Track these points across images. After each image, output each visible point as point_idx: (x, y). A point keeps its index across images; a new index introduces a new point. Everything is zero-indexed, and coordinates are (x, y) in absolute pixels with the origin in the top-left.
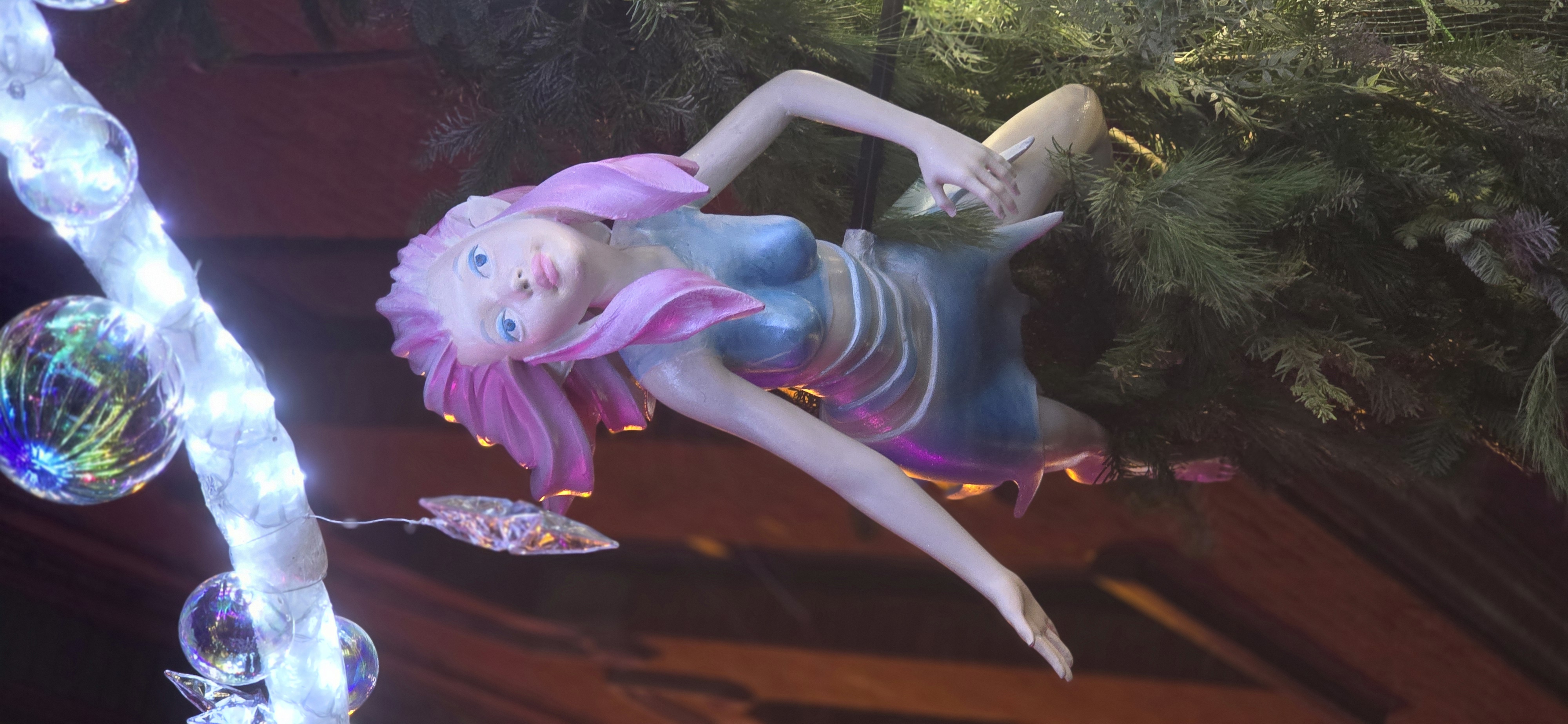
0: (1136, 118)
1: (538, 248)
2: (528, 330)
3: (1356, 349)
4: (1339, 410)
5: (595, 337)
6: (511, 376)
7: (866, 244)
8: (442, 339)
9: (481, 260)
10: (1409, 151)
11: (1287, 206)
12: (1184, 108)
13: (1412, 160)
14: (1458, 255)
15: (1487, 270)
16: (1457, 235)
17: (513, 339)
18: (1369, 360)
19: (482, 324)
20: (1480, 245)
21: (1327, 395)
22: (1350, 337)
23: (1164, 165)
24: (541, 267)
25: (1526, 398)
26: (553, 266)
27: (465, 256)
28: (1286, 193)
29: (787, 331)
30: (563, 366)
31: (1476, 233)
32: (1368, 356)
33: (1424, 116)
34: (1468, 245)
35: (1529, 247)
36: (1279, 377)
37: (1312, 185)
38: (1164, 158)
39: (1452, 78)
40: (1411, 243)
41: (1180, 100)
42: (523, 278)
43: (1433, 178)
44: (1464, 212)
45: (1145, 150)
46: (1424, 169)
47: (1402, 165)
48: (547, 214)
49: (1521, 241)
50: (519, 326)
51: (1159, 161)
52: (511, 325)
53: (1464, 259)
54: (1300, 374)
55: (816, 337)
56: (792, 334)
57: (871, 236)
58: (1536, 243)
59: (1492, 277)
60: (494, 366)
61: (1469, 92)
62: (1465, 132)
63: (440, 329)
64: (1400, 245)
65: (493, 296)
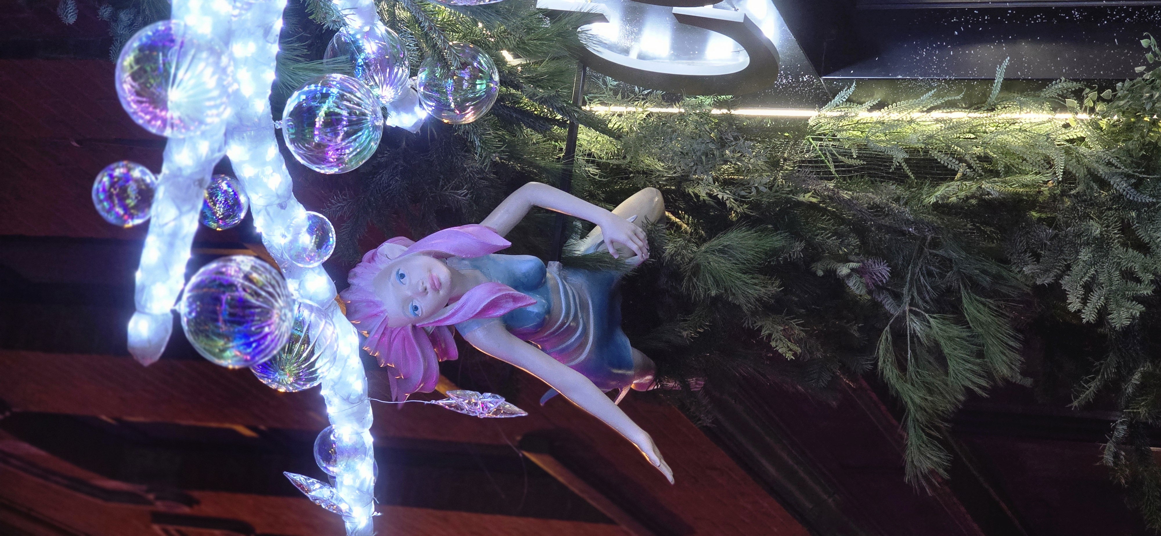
0: (677, 204)
1: (430, 271)
2: (424, 310)
3: (797, 324)
4: (795, 354)
5: (453, 315)
6: (410, 333)
7: (559, 268)
8: (382, 315)
9: (402, 276)
10: (819, 229)
11: (766, 254)
12: (707, 202)
13: (822, 234)
14: (843, 280)
15: (858, 288)
16: (844, 270)
17: (416, 315)
18: (802, 330)
19: (403, 307)
20: (854, 275)
21: (788, 347)
22: (794, 318)
23: (688, 228)
24: (433, 280)
25: (879, 349)
26: (439, 280)
27: (394, 273)
28: (765, 248)
29: (537, 313)
30: (430, 329)
31: (852, 270)
32: (802, 328)
33: (824, 211)
34: (849, 276)
35: (875, 277)
36: (763, 338)
37: (778, 245)
38: (688, 224)
39: (845, 196)
40: (820, 273)
41: (706, 198)
42: (424, 285)
43: (832, 242)
44: (845, 260)
45: (677, 220)
46: (828, 238)
47: (817, 235)
48: (429, 254)
49: (871, 273)
50: (420, 309)
51: (686, 226)
52: (416, 308)
53: (847, 282)
54: (773, 337)
55: (547, 316)
56: (538, 315)
57: (561, 264)
58: (879, 275)
59: (861, 291)
60: (403, 328)
61: (853, 203)
62: (843, 219)
63: (382, 309)
64: (814, 274)
65: (409, 293)
